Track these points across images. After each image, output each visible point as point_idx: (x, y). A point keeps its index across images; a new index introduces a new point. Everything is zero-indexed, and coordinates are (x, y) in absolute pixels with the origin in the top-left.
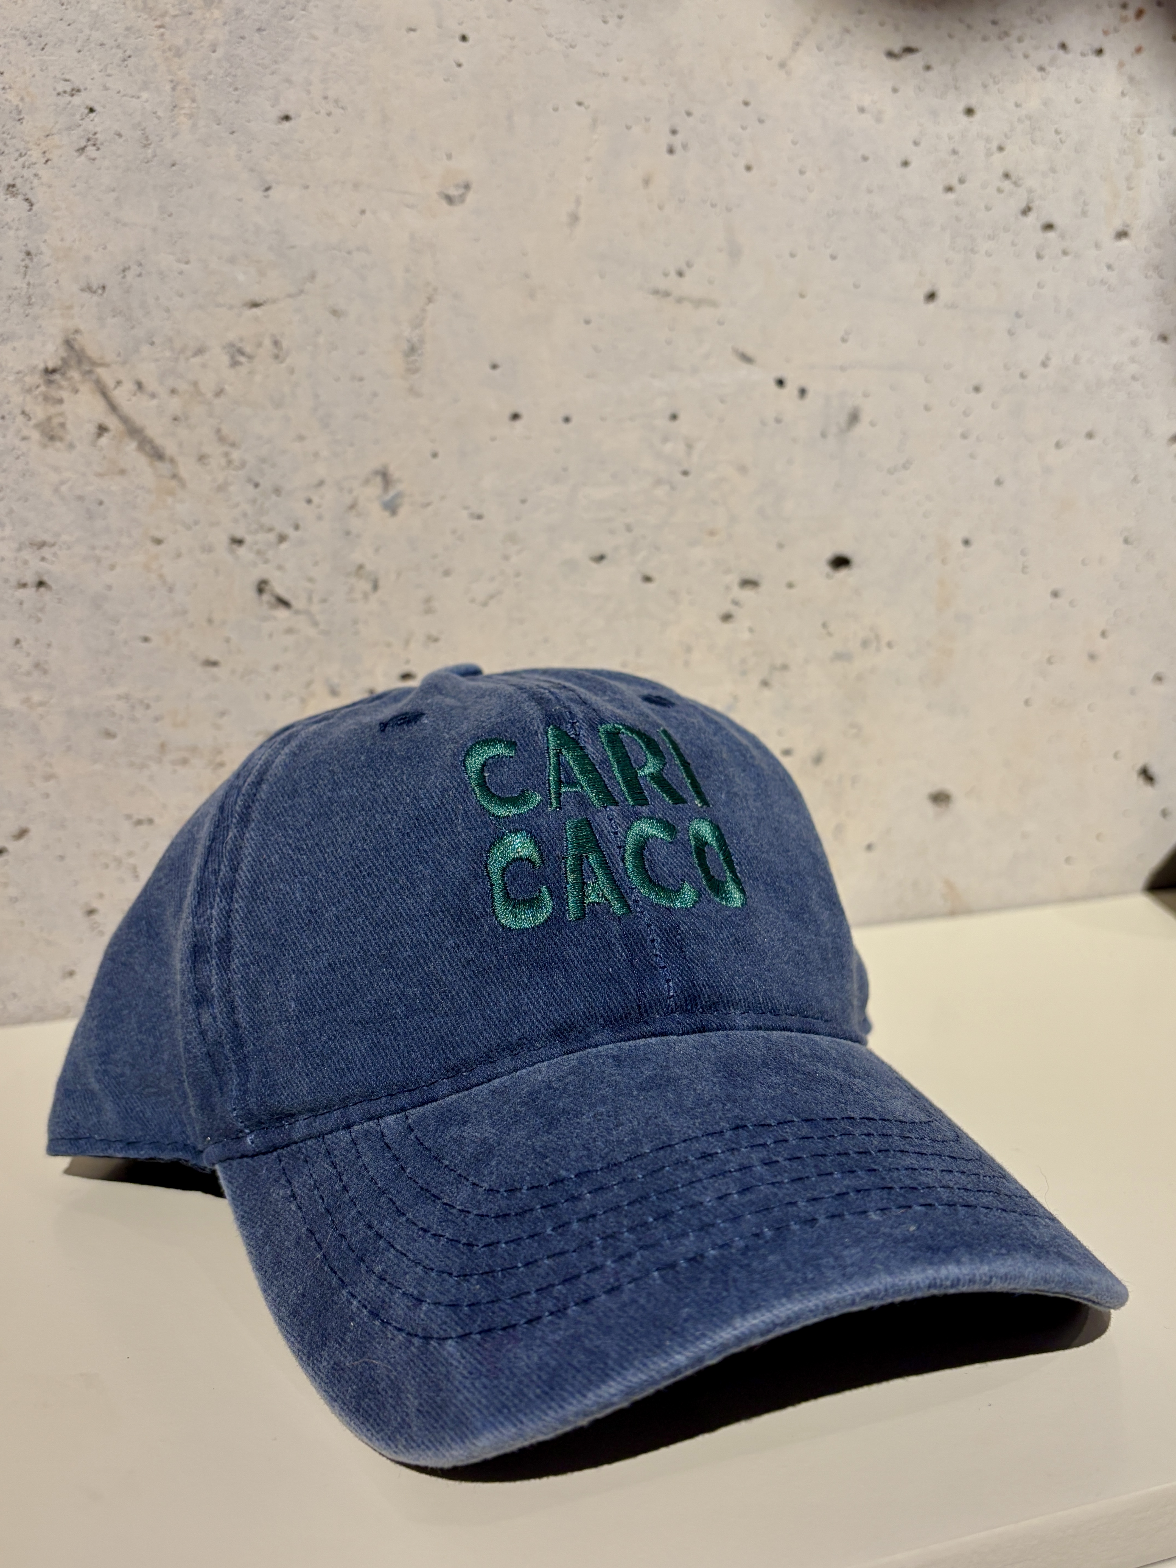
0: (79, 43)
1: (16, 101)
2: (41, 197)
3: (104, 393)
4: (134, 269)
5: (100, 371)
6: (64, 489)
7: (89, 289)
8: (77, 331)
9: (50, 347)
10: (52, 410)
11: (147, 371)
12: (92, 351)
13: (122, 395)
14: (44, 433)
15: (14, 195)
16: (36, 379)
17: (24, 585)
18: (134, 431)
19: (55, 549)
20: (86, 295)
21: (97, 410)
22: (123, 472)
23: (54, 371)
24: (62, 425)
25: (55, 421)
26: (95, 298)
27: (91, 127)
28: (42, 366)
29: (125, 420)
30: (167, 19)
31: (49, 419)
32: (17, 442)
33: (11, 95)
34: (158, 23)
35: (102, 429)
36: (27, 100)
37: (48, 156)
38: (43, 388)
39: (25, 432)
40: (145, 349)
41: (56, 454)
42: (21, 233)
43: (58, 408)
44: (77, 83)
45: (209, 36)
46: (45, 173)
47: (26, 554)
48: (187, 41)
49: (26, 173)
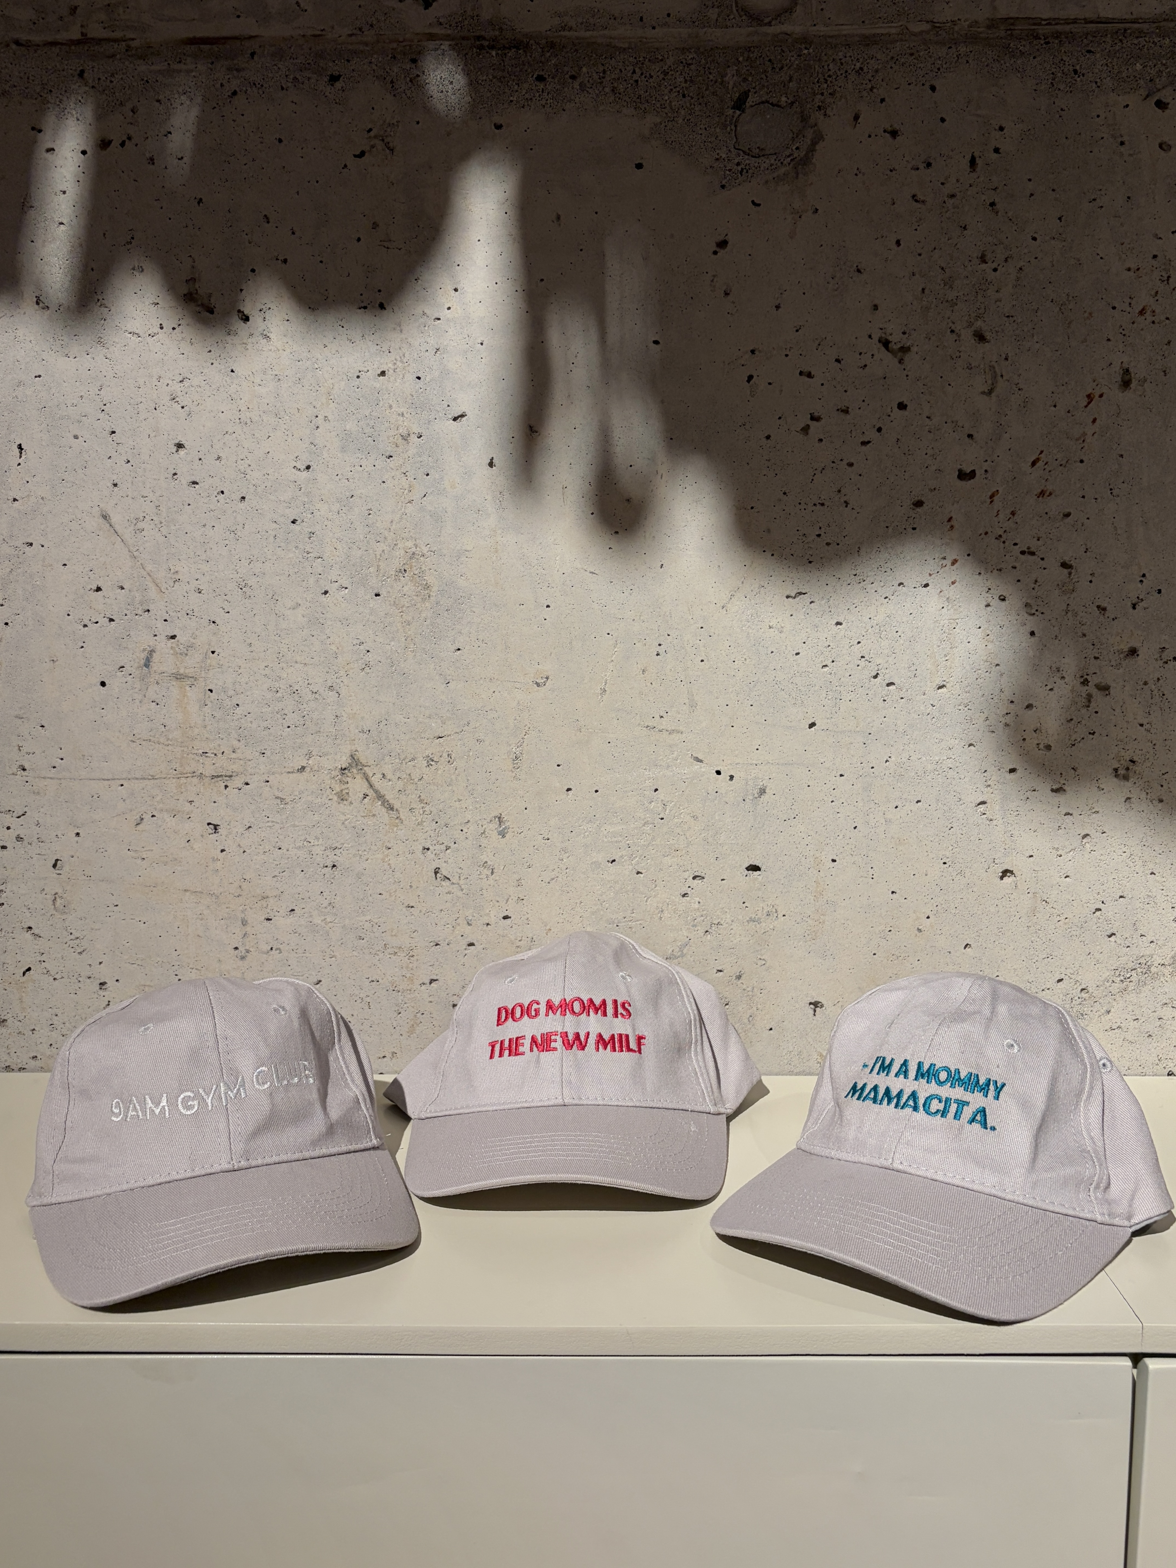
0: (364, 623)
1: (335, 649)
2: (343, 692)
3: (367, 780)
4: (384, 722)
5: (365, 768)
6: (346, 822)
7: (363, 732)
8: (356, 751)
9: (344, 758)
10: (343, 787)
11: (388, 769)
12: (363, 760)
13: (375, 780)
14: (339, 797)
15: (332, 691)
16: (337, 772)
17: (326, 867)
18: (380, 796)
19: (340, 850)
20: (361, 734)
21: (363, 787)
22: (374, 815)
23: (345, 769)
24: (348, 793)
25: (344, 792)
26: (366, 735)
27: (367, 659)
28: (340, 767)
29: (376, 791)
30: (404, 608)
31: (342, 791)
32: (327, 801)
33: (333, 647)
34: (400, 611)
35: (366, 796)
36: (340, 648)
37: (348, 673)
38: (340, 776)
39: (331, 797)
40: (387, 758)
41: (342, 807)
42: (334, 708)
43: (346, 786)
44: (362, 640)
45: (424, 615)
46: (346, 681)
47: (328, 852)
48: (413, 618)
49: (337, 681)
